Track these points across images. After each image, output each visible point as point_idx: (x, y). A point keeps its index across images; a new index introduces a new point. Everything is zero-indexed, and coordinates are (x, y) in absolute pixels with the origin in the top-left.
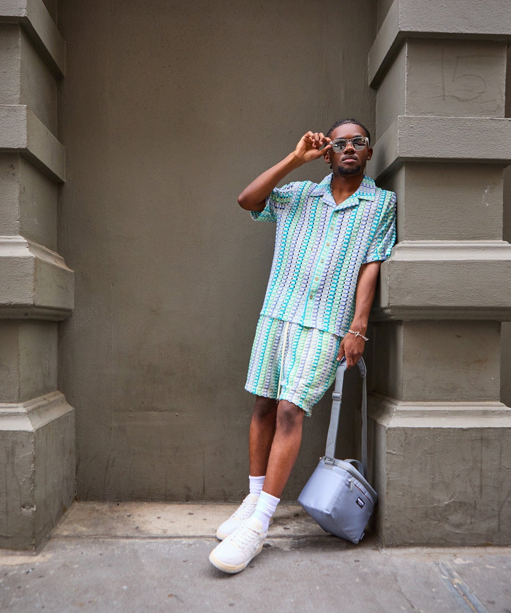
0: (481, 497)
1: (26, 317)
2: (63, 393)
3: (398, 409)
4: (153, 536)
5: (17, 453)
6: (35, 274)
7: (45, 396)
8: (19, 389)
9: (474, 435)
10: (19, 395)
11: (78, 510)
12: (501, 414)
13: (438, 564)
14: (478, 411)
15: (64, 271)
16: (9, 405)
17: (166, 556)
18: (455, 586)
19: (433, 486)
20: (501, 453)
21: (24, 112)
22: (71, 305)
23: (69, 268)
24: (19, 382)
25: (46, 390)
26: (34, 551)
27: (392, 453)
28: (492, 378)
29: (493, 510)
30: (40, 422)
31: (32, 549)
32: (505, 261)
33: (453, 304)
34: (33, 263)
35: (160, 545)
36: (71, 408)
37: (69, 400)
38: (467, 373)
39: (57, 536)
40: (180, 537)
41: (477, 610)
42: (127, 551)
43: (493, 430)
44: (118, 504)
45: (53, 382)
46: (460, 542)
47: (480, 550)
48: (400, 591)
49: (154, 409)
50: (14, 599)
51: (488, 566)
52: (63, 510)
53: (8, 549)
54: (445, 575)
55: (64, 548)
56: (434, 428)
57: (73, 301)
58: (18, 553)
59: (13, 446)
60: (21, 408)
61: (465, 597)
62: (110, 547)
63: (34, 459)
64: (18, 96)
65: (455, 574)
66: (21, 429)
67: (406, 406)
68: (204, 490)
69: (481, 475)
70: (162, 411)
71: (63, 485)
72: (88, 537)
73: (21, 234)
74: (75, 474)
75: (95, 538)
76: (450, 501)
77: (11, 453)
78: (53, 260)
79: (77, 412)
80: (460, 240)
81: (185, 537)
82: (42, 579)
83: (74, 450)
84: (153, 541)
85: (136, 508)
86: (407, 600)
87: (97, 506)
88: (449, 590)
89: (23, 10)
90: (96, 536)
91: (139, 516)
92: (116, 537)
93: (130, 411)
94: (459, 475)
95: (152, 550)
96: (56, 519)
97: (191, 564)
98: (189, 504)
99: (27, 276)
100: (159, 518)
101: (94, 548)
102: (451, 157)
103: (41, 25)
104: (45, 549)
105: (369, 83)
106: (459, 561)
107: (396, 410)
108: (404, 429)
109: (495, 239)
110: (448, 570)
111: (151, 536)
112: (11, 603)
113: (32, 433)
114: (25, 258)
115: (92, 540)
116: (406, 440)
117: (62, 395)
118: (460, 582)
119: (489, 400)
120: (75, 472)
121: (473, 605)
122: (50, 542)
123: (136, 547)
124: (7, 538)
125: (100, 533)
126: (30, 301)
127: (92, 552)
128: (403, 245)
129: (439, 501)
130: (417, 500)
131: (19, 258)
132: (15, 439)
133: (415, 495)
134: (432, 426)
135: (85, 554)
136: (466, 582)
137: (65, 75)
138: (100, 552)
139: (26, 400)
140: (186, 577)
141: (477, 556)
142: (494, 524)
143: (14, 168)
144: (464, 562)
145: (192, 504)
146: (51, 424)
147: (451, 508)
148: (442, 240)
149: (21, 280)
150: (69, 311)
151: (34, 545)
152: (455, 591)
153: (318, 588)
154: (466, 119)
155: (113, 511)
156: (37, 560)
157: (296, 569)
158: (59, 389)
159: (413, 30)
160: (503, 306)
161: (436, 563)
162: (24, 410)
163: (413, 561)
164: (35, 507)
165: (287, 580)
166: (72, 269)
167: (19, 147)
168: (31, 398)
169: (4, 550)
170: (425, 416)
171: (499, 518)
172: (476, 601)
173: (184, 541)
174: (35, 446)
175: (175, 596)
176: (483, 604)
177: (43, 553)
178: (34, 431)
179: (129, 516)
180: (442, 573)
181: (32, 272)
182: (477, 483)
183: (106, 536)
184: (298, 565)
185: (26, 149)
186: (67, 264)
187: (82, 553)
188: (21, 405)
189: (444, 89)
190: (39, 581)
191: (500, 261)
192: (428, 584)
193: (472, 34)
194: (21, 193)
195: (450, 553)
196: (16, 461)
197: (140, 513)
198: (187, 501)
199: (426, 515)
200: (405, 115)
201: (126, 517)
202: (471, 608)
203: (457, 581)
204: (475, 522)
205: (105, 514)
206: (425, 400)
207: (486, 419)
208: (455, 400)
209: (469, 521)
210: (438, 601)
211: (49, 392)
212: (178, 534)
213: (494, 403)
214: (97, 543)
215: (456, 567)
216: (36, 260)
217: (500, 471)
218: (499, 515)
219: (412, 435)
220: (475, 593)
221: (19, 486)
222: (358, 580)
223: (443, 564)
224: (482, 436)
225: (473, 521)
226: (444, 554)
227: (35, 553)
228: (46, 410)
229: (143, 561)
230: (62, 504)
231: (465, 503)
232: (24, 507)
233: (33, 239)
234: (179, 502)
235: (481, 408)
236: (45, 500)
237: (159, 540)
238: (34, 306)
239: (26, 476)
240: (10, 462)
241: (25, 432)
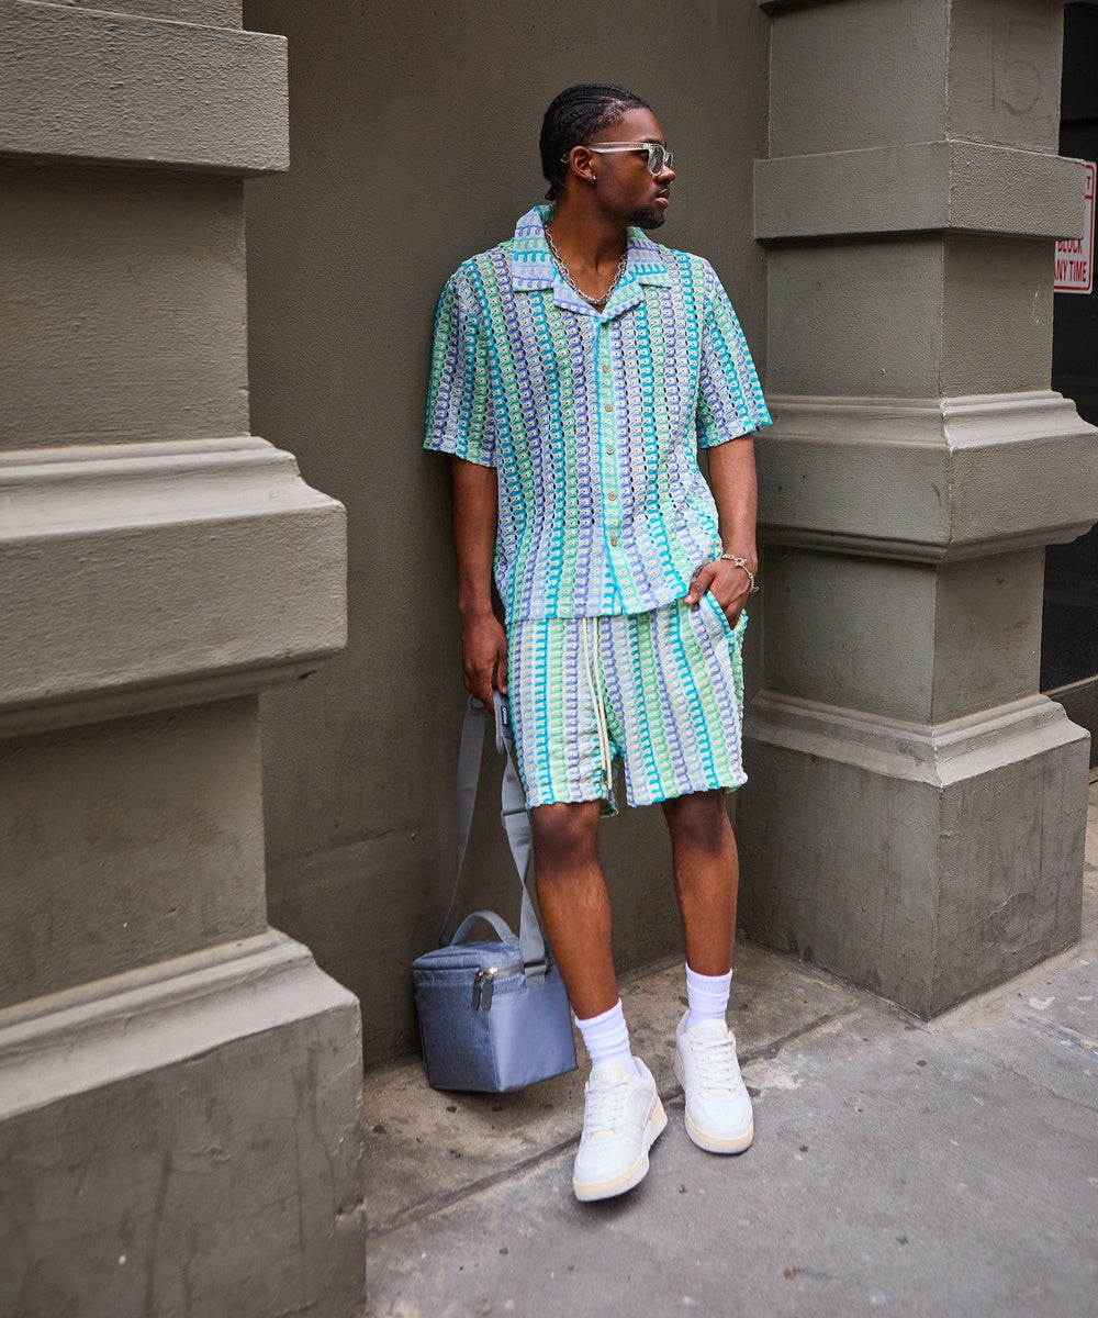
5: (321, 1076)
6: (348, 559)
8: (268, 891)
59: (310, 1060)
66: (327, 1007)
77: (308, 1080)
99: (326, 566)
113: (354, 1009)
114: (322, 516)
126: (336, 640)
131: (306, 515)
132: (315, 1038)
135: (468, 1267)
149: (314, 580)
174: (364, 1039)
181: (340, 553)
185: (284, 173)
188: (275, 935)
196: (321, 1095)
221: (330, 1161)
232: (341, 1211)
239: (344, 1129)
240: (306, 1103)
241: (338, 1010)
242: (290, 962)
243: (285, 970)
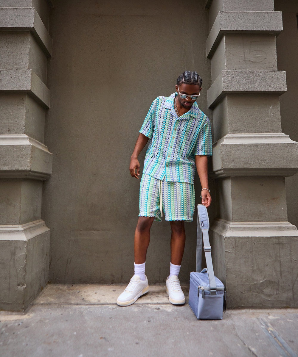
0: (281, 278)
1: (26, 177)
2: (44, 220)
3: (230, 226)
4: (93, 303)
5: (16, 254)
6: (32, 154)
7: (34, 222)
8: (20, 217)
9: (274, 241)
10: (20, 221)
11: (50, 289)
12: (289, 228)
13: (259, 319)
14: (276, 227)
15: (47, 153)
16: (14, 226)
17: (100, 315)
18: (269, 332)
19: (253, 271)
20: (291, 251)
21: (30, 73)
22: (50, 172)
23: (50, 152)
24: (20, 213)
25: (35, 219)
26: (24, 312)
27: (228, 252)
28: (282, 208)
29: (289, 285)
30: (31, 236)
31: (22, 311)
32: (284, 143)
33: (257, 167)
34: (31, 148)
35: (96, 309)
36: (48, 229)
37: (47, 225)
38: (268, 205)
39: (37, 304)
40: (108, 304)
41: (283, 346)
42: (77, 312)
43: (285, 238)
44: (73, 286)
45: (39, 214)
46: (271, 306)
47: (284, 311)
48: (237, 335)
49: (94, 230)
50: (10, 340)
51: (288, 320)
52: (41, 289)
53: (8, 311)
54: (263, 325)
55: (41, 311)
56: (251, 237)
57: (51, 169)
58: (14, 313)
59: (15, 249)
60: (20, 228)
61: (276, 339)
62: (67, 310)
63: (26, 257)
64: (28, 65)
65: (269, 325)
66: (20, 240)
67: (235, 224)
68: (122, 277)
69: (280, 265)
70: (98, 230)
71: (42, 274)
72: (55, 304)
73: (26, 133)
74: (49, 268)
75: (59, 305)
76: (263, 280)
77: (13, 254)
78: (41, 147)
79: (51, 231)
80: (259, 133)
81: (111, 304)
82: (27, 328)
83: (49, 253)
84: (92, 306)
85: (83, 288)
86: (241, 340)
87: (61, 287)
88: (266, 334)
89: (32, 25)
90: (60, 304)
91: (85, 292)
92: (71, 304)
93: (81, 230)
94: (267, 265)
95: (91, 312)
96: (37, 294)
97: (114, 319)
98: (114, 285)
99: (27, 155)
100: (96, 293)
101: (58, 310)
102: (251, 90)
103: (40, 32)
104: (30, 311)
105: (207, 56)
106: (271, 317)
107: (229, 227)
108: (234, 238)
109: (277, 132)
110: (265, 322)
111: (91, 303)
112: (9, 342)
113: (25, 242)
114: (27, 146)
115: (57, 306)
116: (236, 244)
117: (43, 222)
118: (272, 330)
119: (282, 221)
120: (49, 266)
121: (281, 343)
122: (33, 307)
123: (82, 310)
124: (9, 304)
125: (62, 302)
126: (28, 168)
127: (56, 313)
128: (228, 136)
129: (257, 281)
130: (244, 280)
131: (24, 146)
132: (16, 245)
133: (243, 277)
134: (250, 236)
135: (52, 314)
136: (276, 330)
137: (52, 56)
138: (61, 313)
139: (23, 224)
140: (111, 327)
141: (282, 314)
142: (290, 294)
143: (23, 100)
144: (274, 318)
145: (115, 285)
146: (37, 237)
147: (264, 284)
148: (249, 133)
149: (24, 157)
150: (49, 175)
151: (23, 308)
152: (269, 335)
153: (188, 333)
154: (257, 72)
155: (70, 290)
156: (25, 317)
157: (175, 322)
158: (42, 218)
159: (227, 30)
160: (285, 168)
161: (258, 319)
162: (22, 229)
163: (244, 317)
164: (25, 285)
165: (170, 328)
166: (52, 153)
167: (26, 89)
168: (26, 223)
169: (6, 312)
170: (246, 230)
171: (293, 291)
172: (283, 341)
173: (110, 306)
174: (27, 249)
175: (104, 338)
176: (287, 343)
177: (29, 314)
178: (27, 240)
179: (79, 292)
180: (261, 324)
181: (30, 153)
182: (279, 270)
183: (65, 304)
184: (176, 320)
185: (30, 90)
186: (49, 150)
187: (51, 313)
188: (20, 226)
189: (245, 57)
190: (25, 329)
191: (281, 144)
192: (253, 331)
193: (257, 31)
194: (26, 112)
195: (266, 313)
196: (16, 258)
197: (85, 290)
198: (112, 283)
199: (250, 289)
200: (226, 70)
201: (77, 292)
202: (279, 345)
203: (270, 329)
204: (279, 293)
205: (65, 291)
206: (245, 221)
207: (281, 231)
208: (263, 221)
209: (275, 292)
210: (260, 341)
211: (36, 220)
212: (106, 302)
213: (285, 222)
214: (60, 307)
215: (269, 321)
216: (33, 146)
217: (291, 262)
218: (293, 289)
219: (239, 241)
220: (282, 336)
221: (17, 273)
222: (212, 328)
223: (261, 319)
224: (279, 241)
225: (278, 292)
226: (262, 313)
227: (24, 313)
228: (34, 229)
229: (86, 318)
230: (41, 285)
231: (272, 282)
232: (19, 285)
233: (32, 136)
234: (108, 284)
235: (277, 226)
236: (31, 282)
237: (95, 306)
238: (30, 171)
239: (21, 267)
240: (13, 258)
241: (22, 241)
242: (18, 230)
243: (17, 232)
